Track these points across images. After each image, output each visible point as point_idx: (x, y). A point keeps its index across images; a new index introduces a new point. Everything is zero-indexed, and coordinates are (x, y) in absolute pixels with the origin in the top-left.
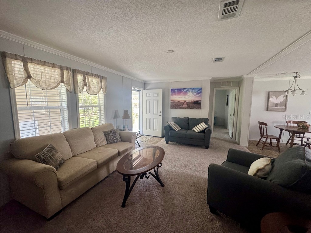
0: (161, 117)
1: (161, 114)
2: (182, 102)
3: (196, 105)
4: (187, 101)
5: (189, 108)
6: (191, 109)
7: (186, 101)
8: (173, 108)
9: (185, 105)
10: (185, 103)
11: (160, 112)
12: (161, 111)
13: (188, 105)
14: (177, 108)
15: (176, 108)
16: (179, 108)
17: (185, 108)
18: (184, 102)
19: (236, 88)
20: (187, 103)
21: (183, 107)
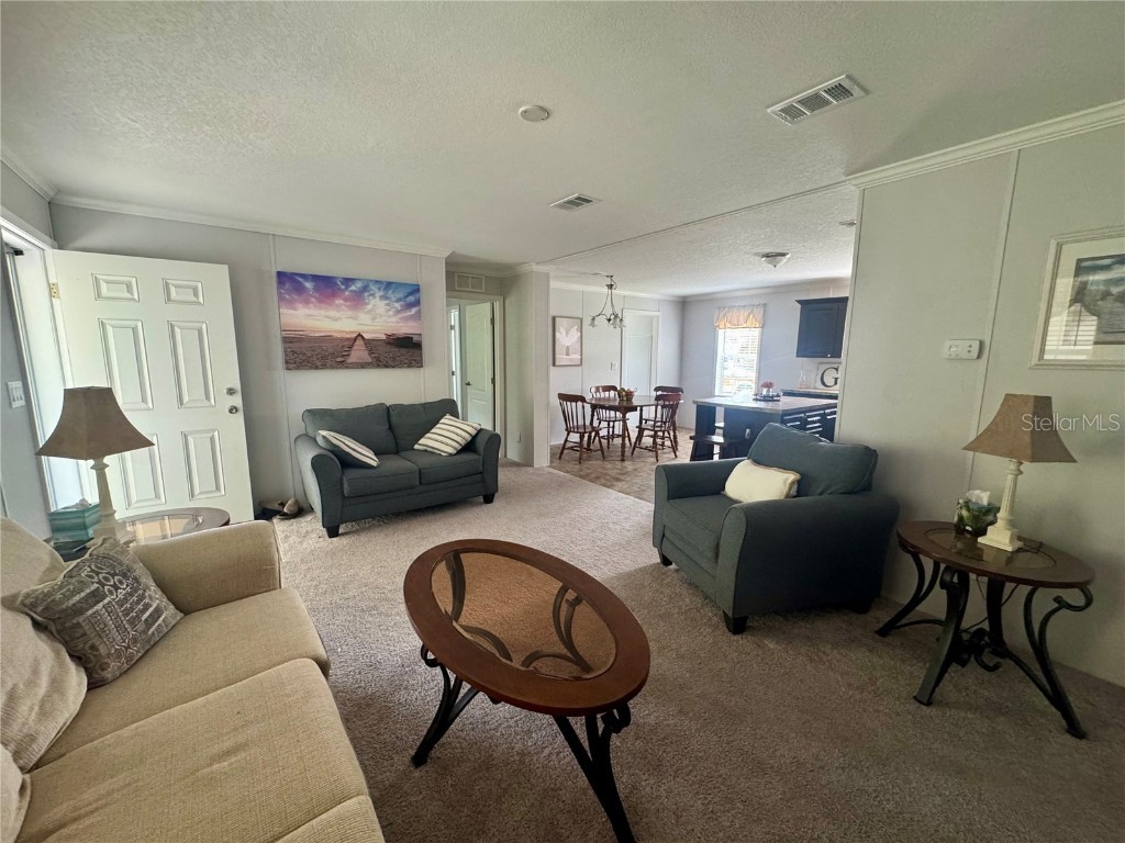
0: (239, 417)
1: (237, 401)
2: (342, 339)
3: (403, 351)
4: (366, 336)
5: (378, 366)
6: (386, 366)
7: (359, 335)
8: (298, 368)
9: (359, 353)
10: (360, 342)
11: (231, 392)
12: (237, 385)
13: (371, 352)
14: (324, 367)
15: (317, 368)
16: (332, 367)
17: (363, 366)
18: (355, 339)
19: (493, 297)
20: (368, 342)
21: (350, 360)
